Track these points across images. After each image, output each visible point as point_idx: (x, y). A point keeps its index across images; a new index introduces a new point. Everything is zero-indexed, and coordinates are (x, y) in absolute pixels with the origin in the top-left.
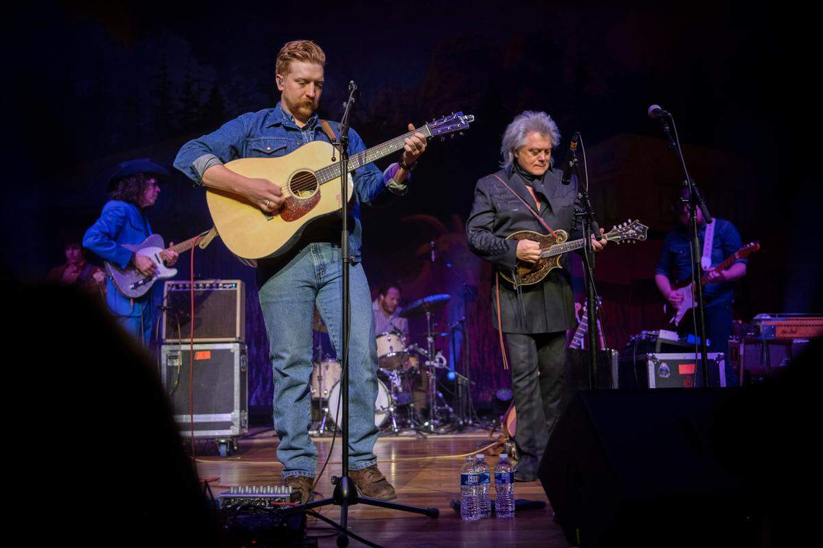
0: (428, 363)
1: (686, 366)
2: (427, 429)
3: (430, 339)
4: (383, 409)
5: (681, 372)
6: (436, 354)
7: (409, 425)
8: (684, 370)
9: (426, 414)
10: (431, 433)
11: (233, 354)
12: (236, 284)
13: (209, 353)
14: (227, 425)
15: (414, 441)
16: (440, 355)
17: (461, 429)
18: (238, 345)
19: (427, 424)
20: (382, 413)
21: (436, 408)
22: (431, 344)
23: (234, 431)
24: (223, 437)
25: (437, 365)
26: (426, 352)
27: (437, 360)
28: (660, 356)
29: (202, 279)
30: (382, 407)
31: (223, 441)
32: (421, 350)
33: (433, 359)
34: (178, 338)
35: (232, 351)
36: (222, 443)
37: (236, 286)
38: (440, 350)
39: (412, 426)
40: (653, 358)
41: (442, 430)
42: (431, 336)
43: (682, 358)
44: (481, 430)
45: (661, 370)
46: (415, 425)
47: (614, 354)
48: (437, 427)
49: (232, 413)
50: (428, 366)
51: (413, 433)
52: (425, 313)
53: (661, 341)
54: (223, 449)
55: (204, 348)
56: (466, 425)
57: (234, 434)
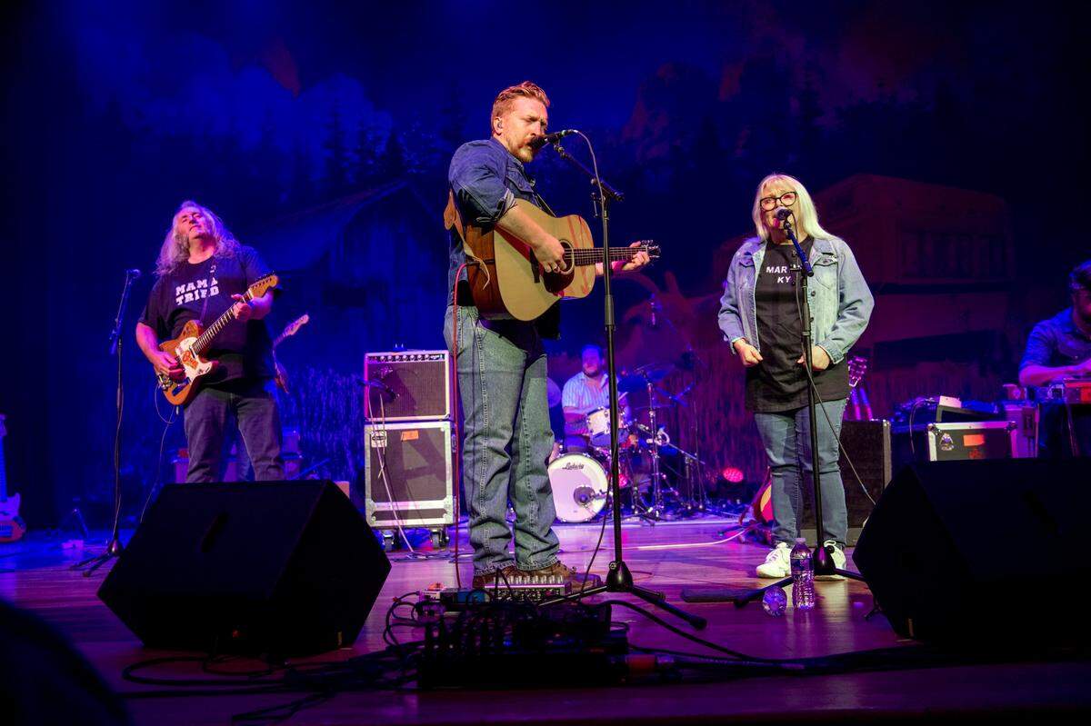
0: (650, 441)
1: (971, 436)
2: (652, 516)
3: (652, 414)
4: (603, 493)
5: (966, 444)
6: (658, 430)
7: (634, 510)
8: (969, 441)
9: (649, 499)
10: (657, 520)
11: (444, 433)
12: (443, 355)
13: (417, 432)
14: (439, 513)
15: (639, 529)
16: (661, 431)
17: (689, 515)
18: (448, 423)
19: (650, 510)
20: (601, 498)
21: (658, 492)
22: (653, 418)
23: (448, 519)
24: (435, 526)
25: (659, 443)
26: (647, 428)
27: (660, 437)
28: (941, 426)
29: (405, 350)
30: (601, 491)
31: (435, 530)
32: (642, 427)
33: (655, 436)
34: (381, 416)
35: (442, 430)
36: (434, 533)
37: (443, 358)
38: (661, 427)
39: (636, 512)
40: (933, 429)
41: (668, 516)
42: (653, 410)
43: (968, 428)
44: (713, 516)
45: (944, 442)
46: (640, 511)
47: (885, 425)
48: (663, 512)
49: (445, 499)
50: (650, 444)
51: (637, 519)
52: (646, 383)
53: (942, 409)
54: (436, 540)
55: (410, 427)
56: (695, 510)
57: (448, 523)
